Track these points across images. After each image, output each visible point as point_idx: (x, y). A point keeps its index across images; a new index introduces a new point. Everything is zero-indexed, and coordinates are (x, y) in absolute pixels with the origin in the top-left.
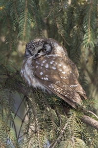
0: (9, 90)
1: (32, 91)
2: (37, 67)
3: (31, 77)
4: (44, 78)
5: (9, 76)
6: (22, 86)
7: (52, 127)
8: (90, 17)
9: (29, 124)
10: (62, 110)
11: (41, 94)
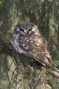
1: (18, 55)
2: (21, 41)
3: (18, 47)
4: (26, 48)
5: (4, 46)
6: (12, 52)
7: (30, 77)
8: (53, 8)
9: (17, 75)
10: (37, 67)
11: (24, 57)
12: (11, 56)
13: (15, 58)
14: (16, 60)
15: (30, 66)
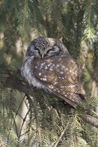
0: (10, 89)
1: (33, 90)
4: (43, 79)
5: (10, 74)
6: (23, 85)
9: (30, 123)
10: (63, 109)
11: (42, 93)
12: (21, 91)
14: (28, 98)
15: (52, 107)
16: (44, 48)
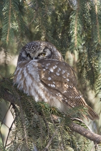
4: (51, 85)
7: (40, 134)
12: (6, 99)
13: (11, 104)
14: (14, 107)
16: (35, 51)
